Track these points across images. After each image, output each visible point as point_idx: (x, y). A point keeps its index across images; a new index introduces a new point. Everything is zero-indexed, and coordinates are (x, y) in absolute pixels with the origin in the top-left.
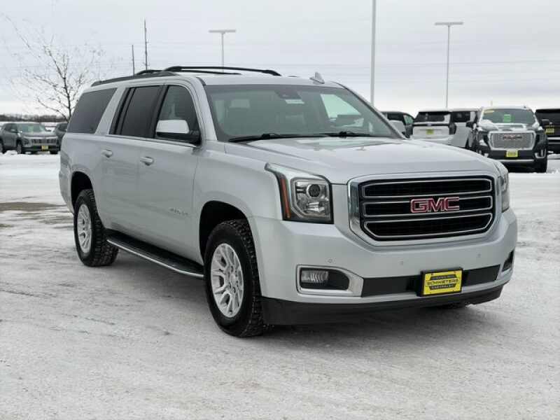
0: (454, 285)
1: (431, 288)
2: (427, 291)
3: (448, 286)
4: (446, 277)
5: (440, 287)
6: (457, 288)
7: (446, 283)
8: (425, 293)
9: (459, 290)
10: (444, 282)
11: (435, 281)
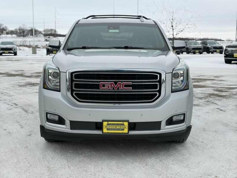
0: (123, 130)
1: (108, 129)
2: (105, 131)
3: (119, 130)
4: (118, 124)
5: (114, 129)
6: (126, 131)
7: (117, 128)
8: (104, 132)
9: (127, 132)
10: (116, 127)
11: (110, 126)
